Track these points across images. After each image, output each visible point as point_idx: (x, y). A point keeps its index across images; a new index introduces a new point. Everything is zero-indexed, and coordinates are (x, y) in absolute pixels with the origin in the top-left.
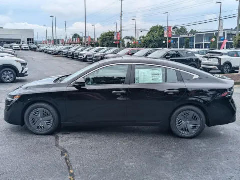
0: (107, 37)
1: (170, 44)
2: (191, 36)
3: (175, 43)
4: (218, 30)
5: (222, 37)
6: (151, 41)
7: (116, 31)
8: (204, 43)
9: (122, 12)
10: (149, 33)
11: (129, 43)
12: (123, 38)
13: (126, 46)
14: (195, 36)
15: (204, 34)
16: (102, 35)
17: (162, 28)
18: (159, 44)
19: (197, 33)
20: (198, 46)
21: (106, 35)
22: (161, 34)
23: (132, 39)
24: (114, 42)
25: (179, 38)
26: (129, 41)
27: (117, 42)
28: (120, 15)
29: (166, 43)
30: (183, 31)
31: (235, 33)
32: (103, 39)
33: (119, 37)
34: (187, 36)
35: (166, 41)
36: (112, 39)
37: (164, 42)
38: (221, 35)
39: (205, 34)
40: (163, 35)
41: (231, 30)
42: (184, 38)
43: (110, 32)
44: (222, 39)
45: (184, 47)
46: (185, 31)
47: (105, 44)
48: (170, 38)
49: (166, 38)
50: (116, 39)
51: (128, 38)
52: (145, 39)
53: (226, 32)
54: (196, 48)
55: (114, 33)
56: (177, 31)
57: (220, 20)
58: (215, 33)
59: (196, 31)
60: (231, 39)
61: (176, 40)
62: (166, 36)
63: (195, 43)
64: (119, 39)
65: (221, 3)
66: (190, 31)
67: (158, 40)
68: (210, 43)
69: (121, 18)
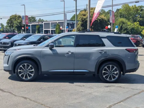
1: (27, 30)
2: (40, 23)
8: (50, 29)
10: (9, 20)
14: (43, 24)
15: (50, 22)
20: (47, 32)
22: (19, 21)
25: (31, 24)
30: (33, 19)
31: (71, 23)
34: (37, 23)
40: (21, 23)
42: (36, 25)
44: (67, 27)
45: (36, 32)
46: (34, 19)
48: (27, 25)
49: (24, 25)
58: (58, 22)
59: (43, 20)
60: (70, 27)
62: (24, 23)
63: (44, 30)
65: (64, 1)
66: (38, 20)
67: (17, 26)
68: (55, 29)
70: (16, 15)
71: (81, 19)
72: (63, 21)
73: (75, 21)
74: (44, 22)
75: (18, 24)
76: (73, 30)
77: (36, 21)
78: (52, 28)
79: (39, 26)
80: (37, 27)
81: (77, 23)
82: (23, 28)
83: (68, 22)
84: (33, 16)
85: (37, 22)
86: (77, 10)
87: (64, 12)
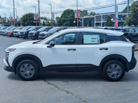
0: (28, 17)
1: (79, 23)
2: (92, 16)
6: (64, 21)
8: (102, 22)
10: (63, 15)
14: (95, 17)
15: (102, 15)
16: (23, 16)
17: (72, 11)
18: (71, 23)
20: (98, 24)
22: (72, 15)
24: (34, 22)
25: (83, 18)
26: (44, 20)
28: (38, 1)
29: (76, 22)
31: (123, 15)
32: (24, 19)
33: (37, 17)
34: (89, 17)
35: (76, 21)
37: (74, 22)
42: (88, 18)
43: (30, 14)
45: (88, 25)
46: (86, 13)
47: (26, 23)
48: (79, 19)
49: (77, 19)
50: (35, 19)
51: (42, 18)
52: (60, 19)
55: (33, 14)
57: (116, 5)
58: (109, 14)
59: (94, 13)
60: (122, 19)
63: (95, 22)
64: (38, 19)
66: (90, 13)
67: (69, 20)
68: (106, 22)
69: (39, 3)
70: (69, 9)
71: (133, 10)
72: (114, 13)
73: (127, 13)
74: (95, 15)
75: (71, 18)
76: (124, 22)
78: (103, 20)
79: (91, 19)
81: (129, 14)
83: (119, 15)
84: (85, 10)
85: (89, 15)
86: (129, 2)
87: (116, 4)
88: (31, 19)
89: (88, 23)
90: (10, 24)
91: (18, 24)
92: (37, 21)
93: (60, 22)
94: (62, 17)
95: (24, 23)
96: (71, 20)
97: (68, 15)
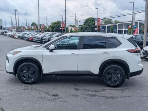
0: (55, 25)
2: (115, 25)
3: (104, 29)
4: (132, 21)
5: (134, 26)
6: (86, 28)
7: (62, 21)
8: (124, 30)
9: (66, 7)
10: (85, 22)
11: (71, 29)
12: (67, 26)
13: (69, 31)
14: (117, 25)
16: (52, 24)
17: (94, 19)
19: (119, 22)
21: (55, 23)
23: (74, 26)
24: (61, 29)
25: (106, 26)
26: (72, 28)
27: (63, 29)
28: (65, 10)
30: (109, 21)
32: (53, 26)
33: (64, 25)
34: (112, 25)
36: (59, 26)
38: (134, 24)
39: (125, 24)
40: (94, 24)
41: (142, 21)
42: (110, 26)
43: (58, 22)
44: (135, 27)
46: (111, 21)
47: (54, 30)
50: (61, 26)
52: (82, 27)
53: (138, 22)
54: (118, 33)
55: (60, 22)
56: (106, 21)
57: (133, 14)
58: (131, 22)
61: (104, 28)
62: (96, 24)
63: (118, 30)
64: (64, 27)
65: (133, 2)
66: (114, 21)
67: (91, 27)
68: (128, 29)
69: (65, 12)
70: (91, 18)
74: (118, 24)
75: (92, 25)
77: (112, 22)
78: (125, 28)
79: (113, 27)
80: (111, 28)
82: (96, 29)
87: (133, 12)
88: (58, 27)
89: (111, 31)
90: (41, 30)
91: (48, 30)
92: (63, 28)
93: (82, 29)
94: (84, 24)
95: (52, 29)
96: (93, 28)
97: (90, 22)
